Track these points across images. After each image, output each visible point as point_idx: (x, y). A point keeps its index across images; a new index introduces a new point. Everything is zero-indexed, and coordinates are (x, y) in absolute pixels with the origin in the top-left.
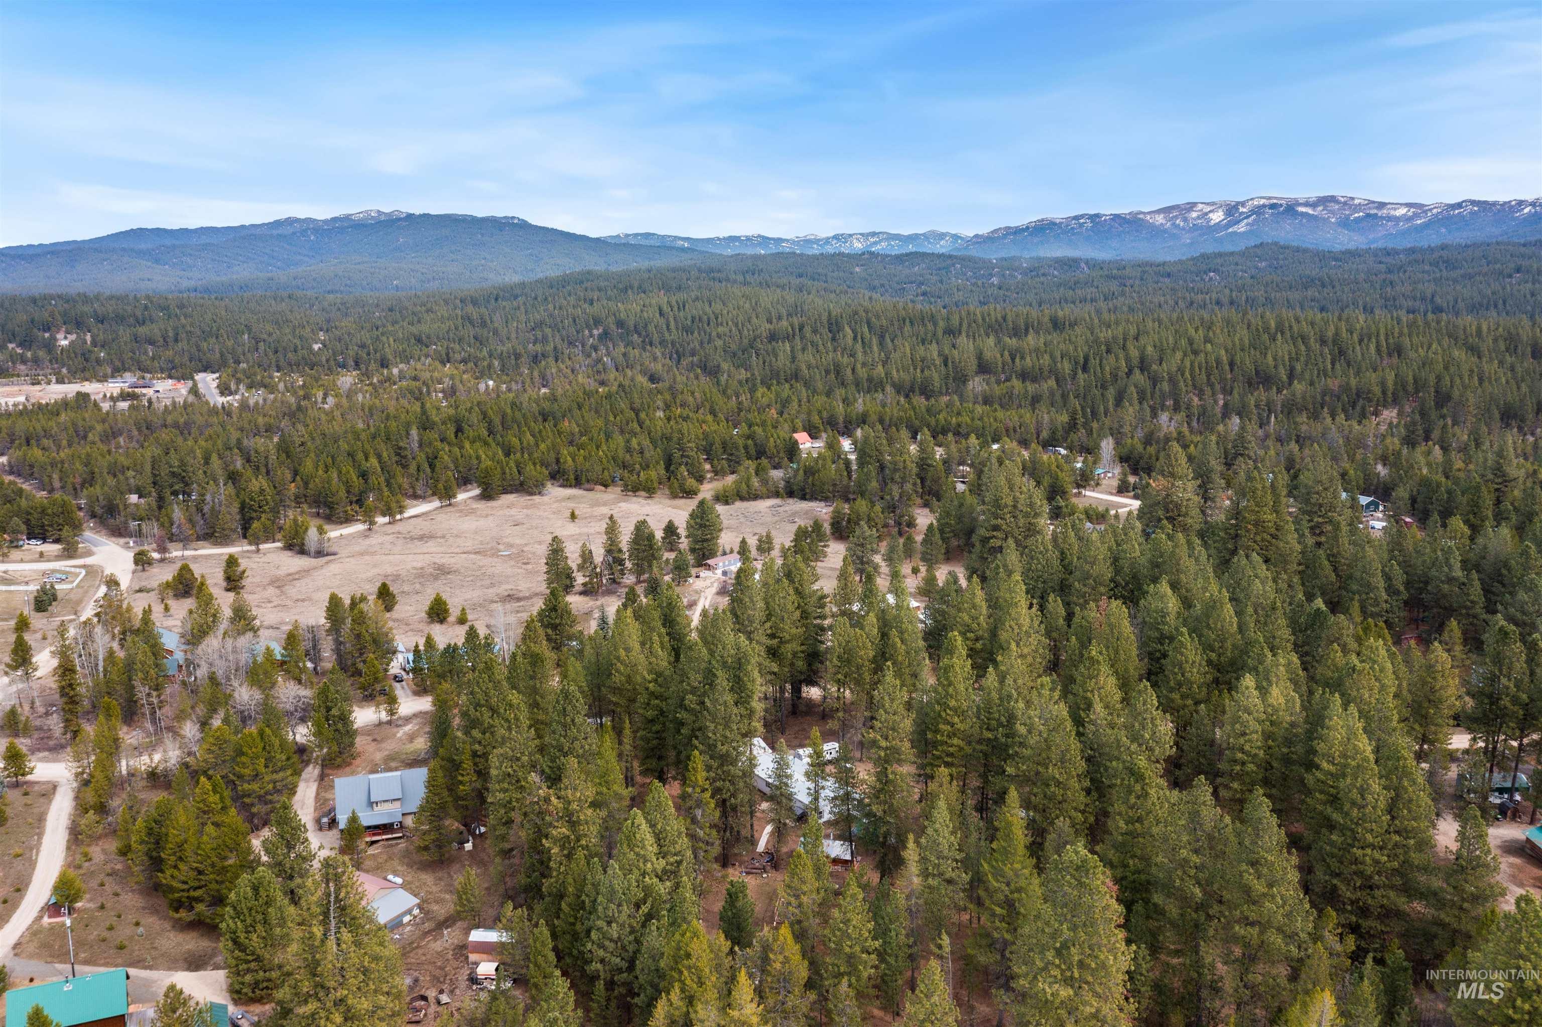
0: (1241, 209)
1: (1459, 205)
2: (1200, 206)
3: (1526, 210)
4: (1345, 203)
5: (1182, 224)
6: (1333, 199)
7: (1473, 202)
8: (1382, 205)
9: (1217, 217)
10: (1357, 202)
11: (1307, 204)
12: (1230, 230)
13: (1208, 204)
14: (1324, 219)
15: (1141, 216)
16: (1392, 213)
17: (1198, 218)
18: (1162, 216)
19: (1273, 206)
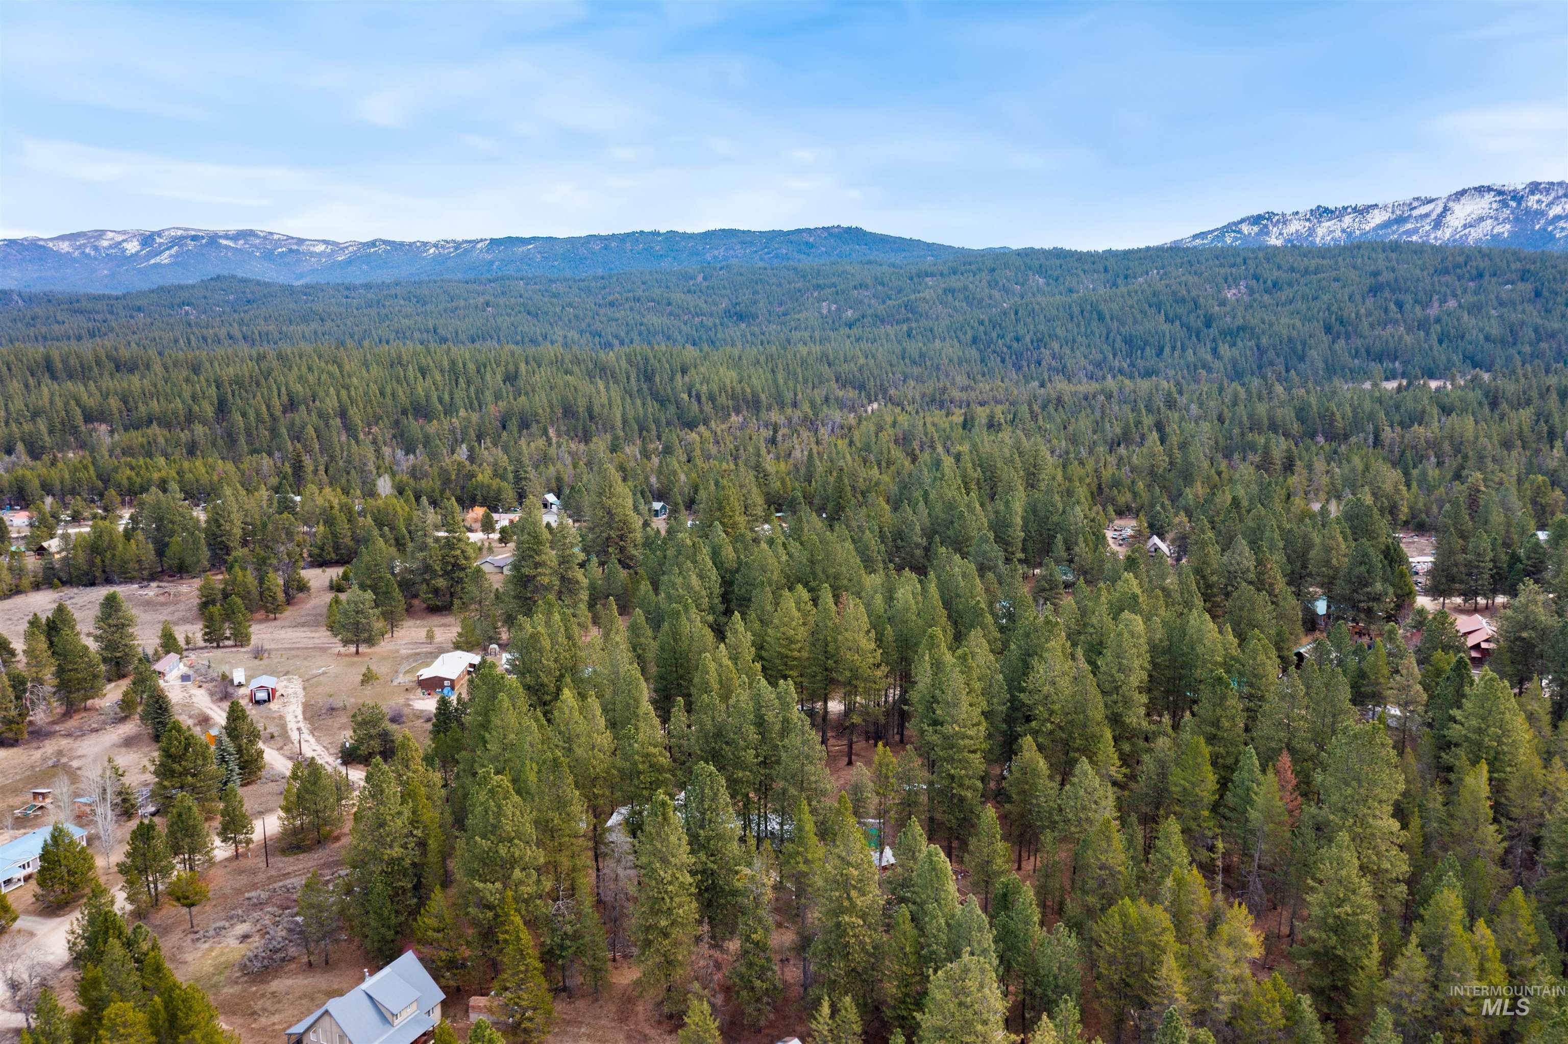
0: (158, 240)
1: (373, 244)
2: (110, 235)
3: (432, 251)
4: (265, 238)
5: (93, 253)
6: (252, 233)
7: (385, 242)
8: (301, 241)
9: (132, 247)
10: (276, 237)
11: (227, 237)
12: (152, 261)
13: (119, 232)
14: (248, 253)
15: (41, 243)
16: (312, 249)
17: (111, 247)
18: (67, 243)
19: (194, 238)
